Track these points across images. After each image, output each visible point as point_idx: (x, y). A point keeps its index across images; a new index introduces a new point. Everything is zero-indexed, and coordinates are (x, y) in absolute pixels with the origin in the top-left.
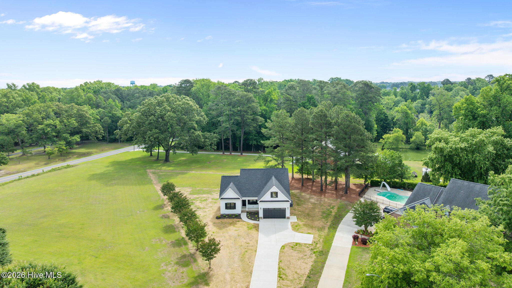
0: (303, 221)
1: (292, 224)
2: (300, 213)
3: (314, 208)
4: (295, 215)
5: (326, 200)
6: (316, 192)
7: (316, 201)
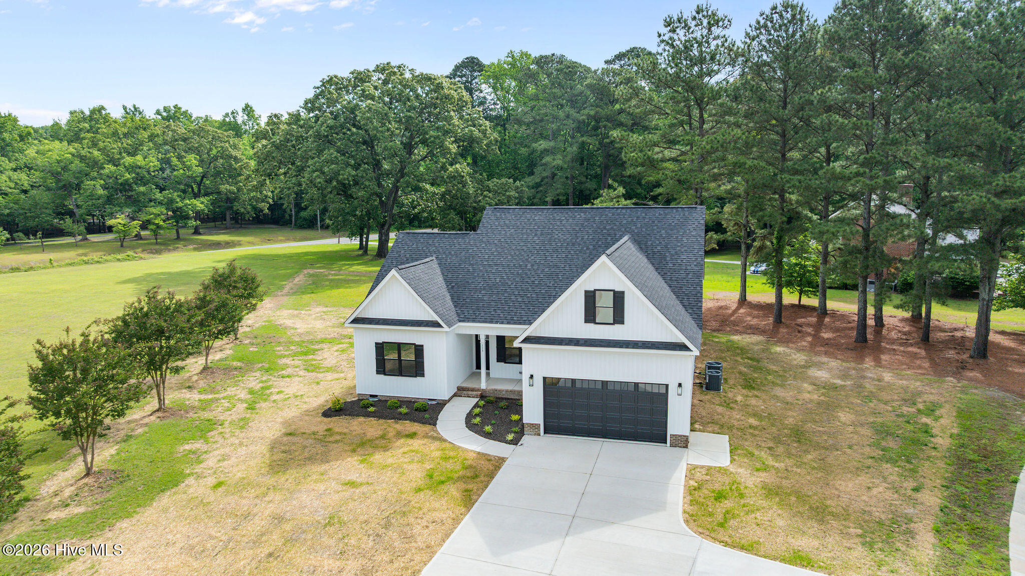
0: (765, 468)
1: (698, 476)
2: (753, 421)
3: (828, 408)
4: (722, 428)
5: (887, 376)
6: (838, 347)
7: (839, 378)
